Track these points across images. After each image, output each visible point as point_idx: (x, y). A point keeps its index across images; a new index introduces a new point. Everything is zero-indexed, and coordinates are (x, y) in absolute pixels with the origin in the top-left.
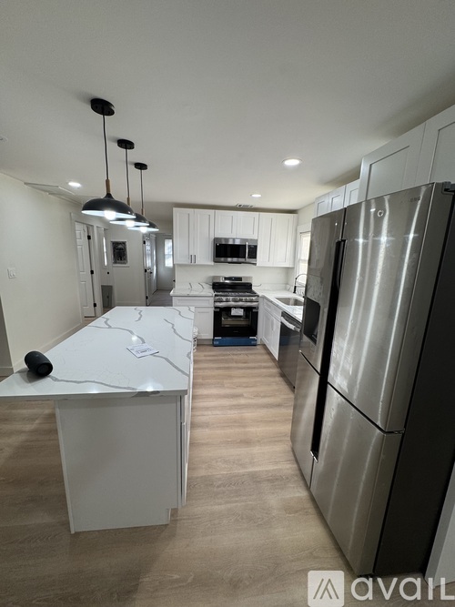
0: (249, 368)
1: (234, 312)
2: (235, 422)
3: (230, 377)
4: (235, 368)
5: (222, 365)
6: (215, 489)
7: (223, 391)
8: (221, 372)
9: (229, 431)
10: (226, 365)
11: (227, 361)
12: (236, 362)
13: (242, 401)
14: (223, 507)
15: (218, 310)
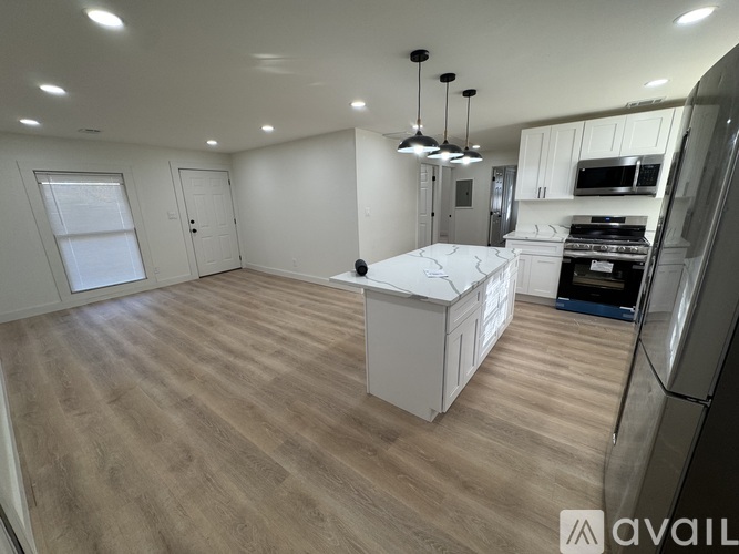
0: (597, 343)
1: (594, 266)
2: (540, 386)
3: (561, 345)
4: (574, 338)
5: (556, 331)
6: (483, 424)
7: (540, 355)
8: (550, 337)
9: (525, 390)
10: (563, 332)
11: (566, 328)
12: (580, 333)
13: (563, 372)
14: (485, 439)
15: (569, 261)
